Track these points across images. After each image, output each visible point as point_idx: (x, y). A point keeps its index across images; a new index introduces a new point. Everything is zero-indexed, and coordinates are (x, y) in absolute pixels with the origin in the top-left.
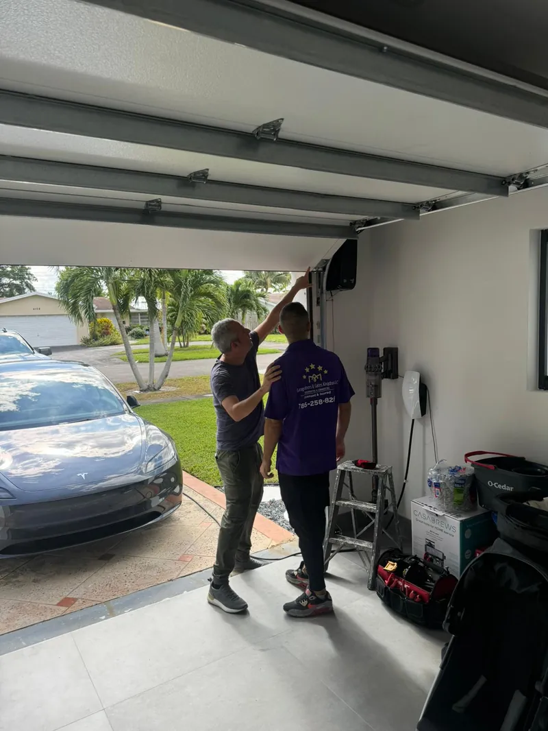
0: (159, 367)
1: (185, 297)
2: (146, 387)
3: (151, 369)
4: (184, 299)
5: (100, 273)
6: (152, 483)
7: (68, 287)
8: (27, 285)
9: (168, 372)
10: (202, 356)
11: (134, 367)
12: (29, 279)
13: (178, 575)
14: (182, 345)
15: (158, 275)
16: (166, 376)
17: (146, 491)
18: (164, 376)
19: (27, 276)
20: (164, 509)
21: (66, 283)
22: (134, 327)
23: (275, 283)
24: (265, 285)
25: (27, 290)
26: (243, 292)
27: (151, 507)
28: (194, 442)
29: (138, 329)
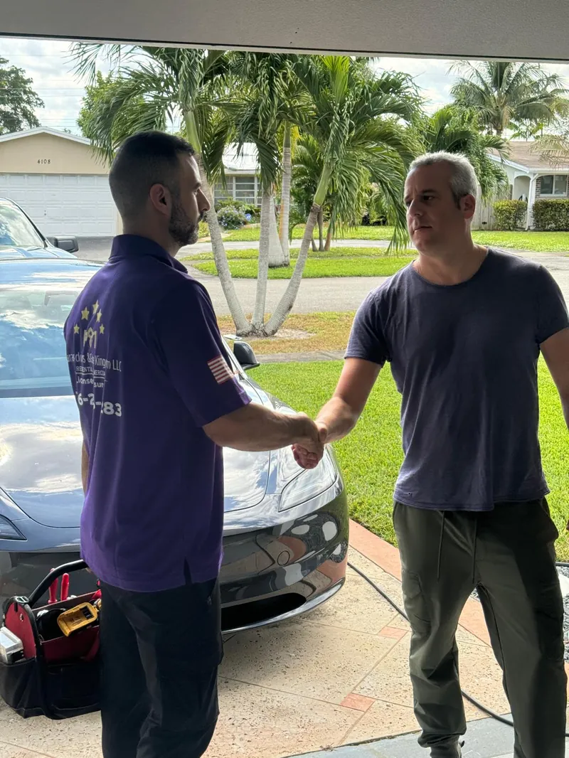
0: (277, 289)
1: (337, 139)
2: (248, 328)
3: (261, 291)
4: (335, 148)
5: (171, 89)
6: (288, 533)
7: (111, 116)
8: (26, 114)
9: (293, 301)
10: (357, 270)
11: (227, 286)
12: (29, 102)
13: (342, 741)
14: (317, 246)
15: (286, 93)
16: (290, 307)
17: (276, 548)
18: (285, 309)
19: (25, 97)
20: (314, 589)
21: (108, 109)
22: (224, 206)
23: (517, 119)
24: (497, 122)
25: (24, 124)
26: (453, 135)
27: (284, 585)
28: (355, 450)
29: (230, 210)
